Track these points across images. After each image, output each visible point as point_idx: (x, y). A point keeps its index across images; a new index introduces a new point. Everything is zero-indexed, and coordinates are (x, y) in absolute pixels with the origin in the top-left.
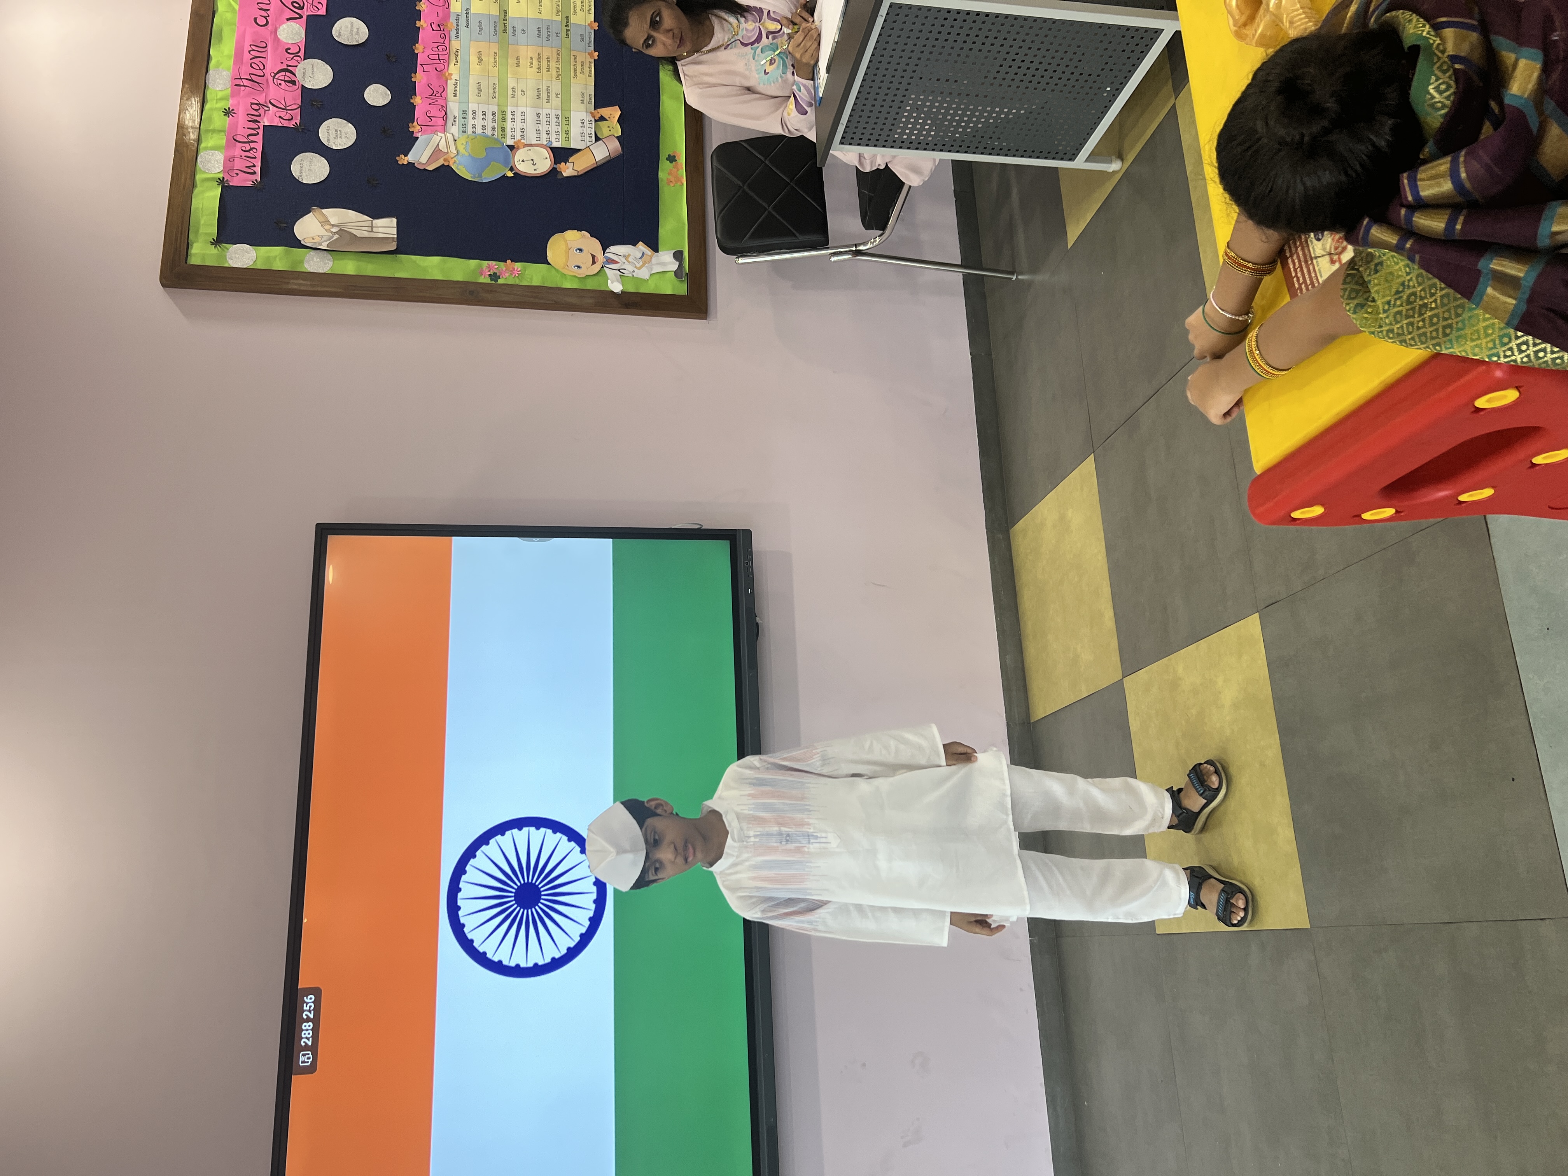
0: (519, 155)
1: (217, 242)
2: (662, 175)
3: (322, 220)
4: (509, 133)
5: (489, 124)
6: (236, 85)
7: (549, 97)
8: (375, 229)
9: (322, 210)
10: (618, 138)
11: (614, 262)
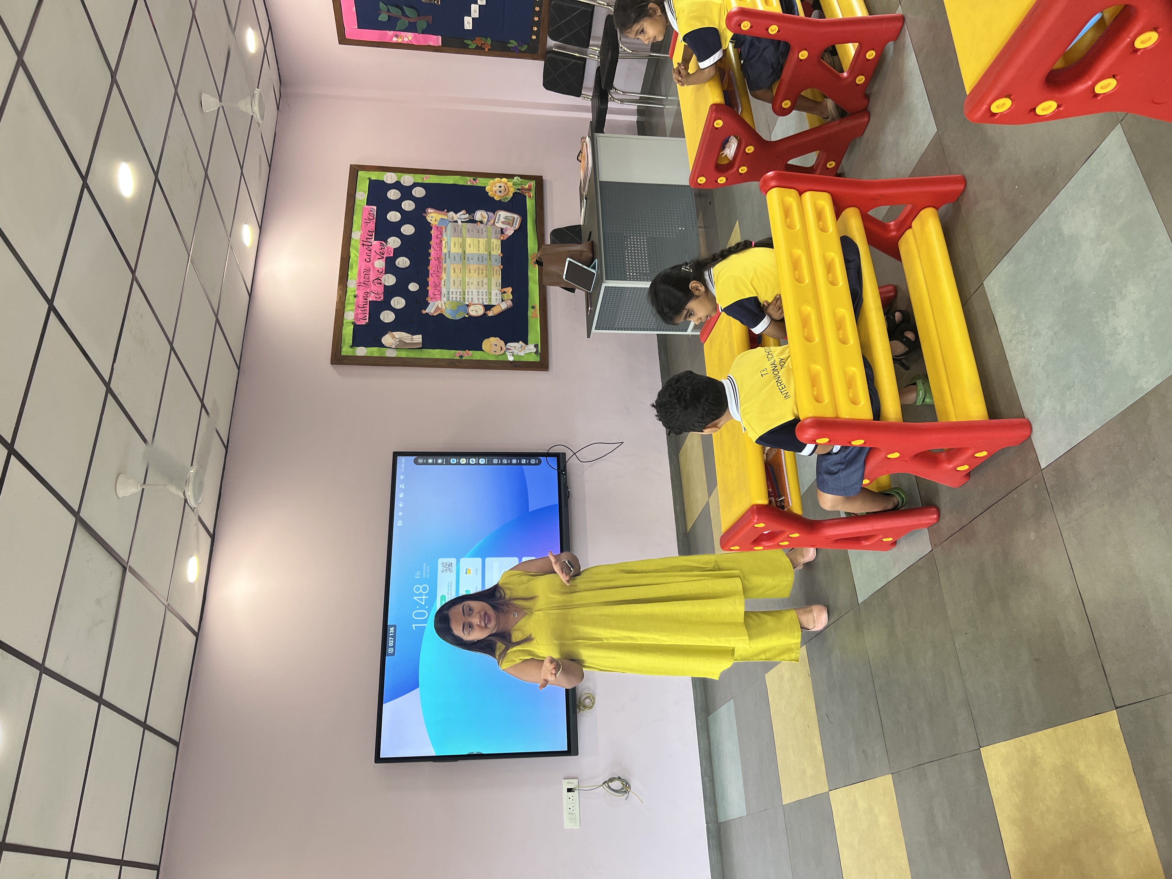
0: (471, 308)
1: (352, 347)
2: (529, 314)
3: (392, 336)
4: (466, 299)
5: (458, 297)
6: (359, 286)
7: (482, 285)
8: (413, 340)
9: (393, 333)
10: (511, 300)
11: (510, 349)
